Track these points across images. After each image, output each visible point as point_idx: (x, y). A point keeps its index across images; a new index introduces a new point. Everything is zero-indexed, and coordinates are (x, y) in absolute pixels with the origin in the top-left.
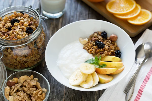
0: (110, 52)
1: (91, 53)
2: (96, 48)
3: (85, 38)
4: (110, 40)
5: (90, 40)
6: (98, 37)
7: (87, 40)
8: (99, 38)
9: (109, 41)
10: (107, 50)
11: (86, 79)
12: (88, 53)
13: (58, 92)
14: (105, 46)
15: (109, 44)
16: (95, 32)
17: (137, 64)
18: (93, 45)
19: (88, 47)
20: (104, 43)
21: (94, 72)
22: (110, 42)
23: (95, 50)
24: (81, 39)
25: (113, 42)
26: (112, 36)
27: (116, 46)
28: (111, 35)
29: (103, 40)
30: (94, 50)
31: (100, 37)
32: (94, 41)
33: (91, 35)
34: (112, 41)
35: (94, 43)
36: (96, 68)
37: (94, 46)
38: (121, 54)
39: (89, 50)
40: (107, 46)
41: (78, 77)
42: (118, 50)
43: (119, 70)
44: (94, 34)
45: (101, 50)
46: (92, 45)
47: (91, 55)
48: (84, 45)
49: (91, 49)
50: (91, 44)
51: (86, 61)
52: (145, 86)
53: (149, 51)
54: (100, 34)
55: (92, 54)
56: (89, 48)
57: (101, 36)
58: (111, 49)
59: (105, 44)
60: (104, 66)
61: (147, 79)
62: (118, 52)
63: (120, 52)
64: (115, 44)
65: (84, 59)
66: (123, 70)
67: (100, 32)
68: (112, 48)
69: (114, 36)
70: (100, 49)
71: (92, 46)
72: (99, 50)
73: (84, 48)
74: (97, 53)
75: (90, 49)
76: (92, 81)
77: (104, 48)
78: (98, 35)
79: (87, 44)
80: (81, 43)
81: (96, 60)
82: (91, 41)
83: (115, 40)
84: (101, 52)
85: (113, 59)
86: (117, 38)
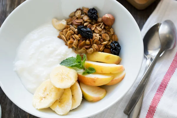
0: (102, 45)
1: (70, 46)
2: (79, 39)
3: (61, 20)
4: (102, 23)
5: (70, 22)
6: (82, 19)
7: (64, 23)
8: (84, 20)
9: (101, 26)
10: (97, 41)
11: (61, 97)
12: (66, 46)
13: (19, 112)
14: (94, 34)
15: (100, 31)
16: (78, 7)
17: (147, 59)
18: (75, 33)
19: (66, 36)
20: (93, 29)
21: (75, 83)
22: (103, 27)
23: (77, 42)
24: (55, 20)
25: (107, 27)
26: (105, 17)
27: (112, 33)
28: (105, 15)
29: (90, 23)
30: (75, 42)
31: (86, 18)
32: (75, 25)
33: (72, 13)
34: (105, 25)
35: (76, 29)
36: (78, 75)
37: (75, 35)
38: (120, 49)
39: (67, 40)
40: (98, 35)
41: (48, 93)
42: (116, 42)
43: (116, 80)
44: (76, 12)
45: (88, 41)
46: (73, 32)
47: (71, 49)
48: (59, 30)
49: (71, 40)
50: (71, 31)
51: (62, 61)
52: (159, 100)
53: (168, 36)
54: (85, 12)
55: (72, 47)
56: (68, 37)
57: (88, 16)
58: (104, 40)
59: (94, 31)
60: (91, 70)
61: (163, 87)
62: (114, 46)
63: (119, 46)
64: (111, 30)
65: (59, 57)
66: (123, 78)
67: (86, 8)
68: (104, 37)
69: (108, 17)
70: (86, 41)
71: (72, 34)
72: (84, 41)
73: (60, 37)
74: (81, 47)
75: (69, 39)
76: (70, 101)
77: (92, 38)
78: (83, 14)
79: (64, 30)
80: (55, 28)
81: (79, 61)
82: (71, 24)
83: (111, 24)
84: (88, 45)
85: (107, 58)
86: (113, 20)
